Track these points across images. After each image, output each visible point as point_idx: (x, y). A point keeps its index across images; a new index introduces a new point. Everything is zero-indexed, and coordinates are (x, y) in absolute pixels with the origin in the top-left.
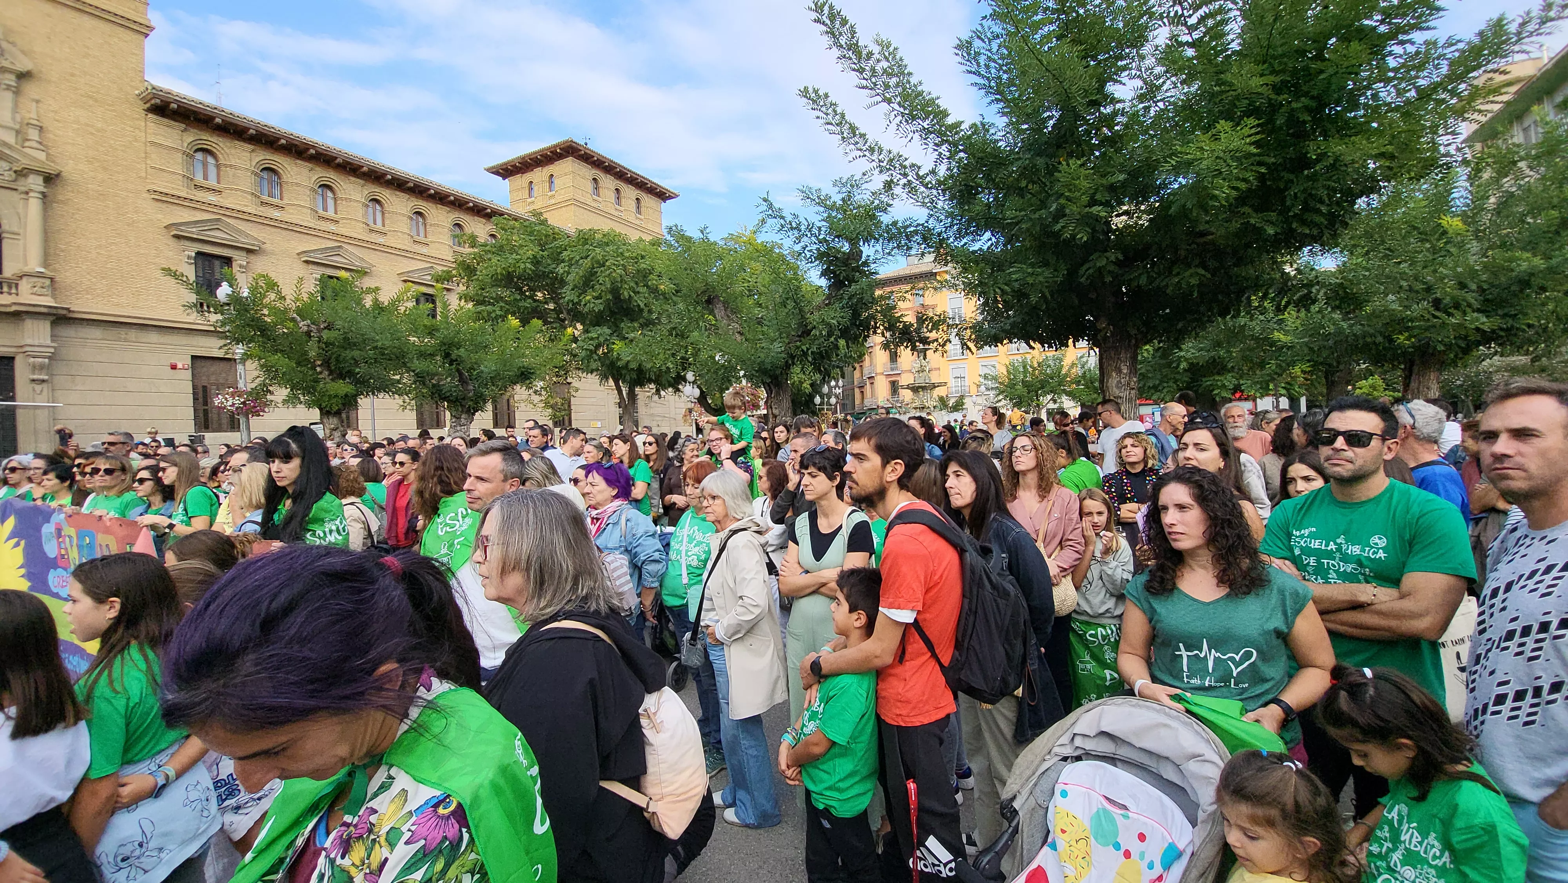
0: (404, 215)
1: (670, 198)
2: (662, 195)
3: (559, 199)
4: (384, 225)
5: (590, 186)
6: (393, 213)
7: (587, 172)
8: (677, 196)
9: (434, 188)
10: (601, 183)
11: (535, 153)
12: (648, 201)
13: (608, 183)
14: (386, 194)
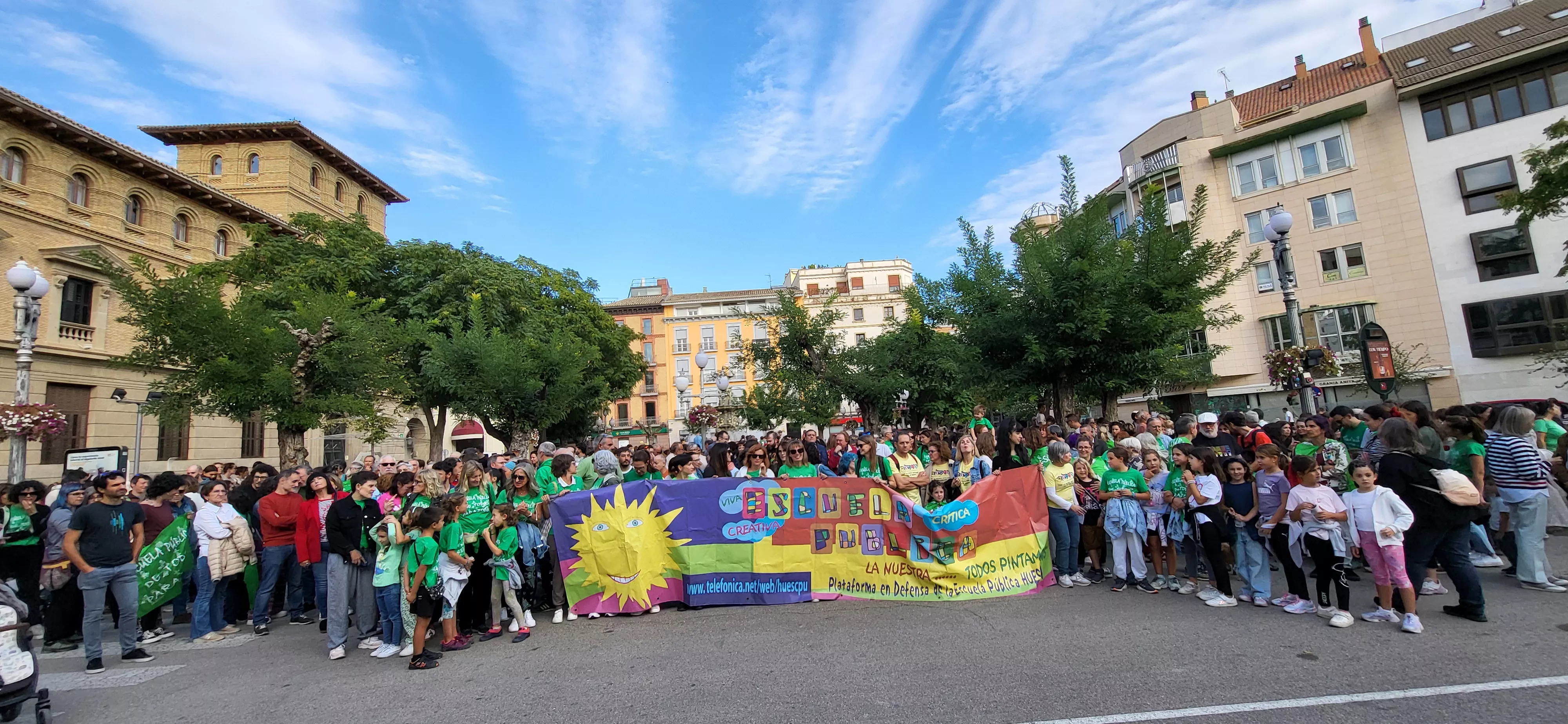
0: (61, 175)
1: (398, 201)
2: (388, 196)
3: (267, 183)
4: (23, 182)
5: (308, 174)
6: (44, 170)
7: (307, 160)
8: (404, 200)
9: (116, 149)
10: (321, 174)
11: (237, 126)
12: (372, 202)
13: (330, 176)
14: (37, 146)
